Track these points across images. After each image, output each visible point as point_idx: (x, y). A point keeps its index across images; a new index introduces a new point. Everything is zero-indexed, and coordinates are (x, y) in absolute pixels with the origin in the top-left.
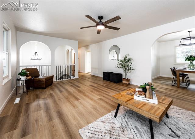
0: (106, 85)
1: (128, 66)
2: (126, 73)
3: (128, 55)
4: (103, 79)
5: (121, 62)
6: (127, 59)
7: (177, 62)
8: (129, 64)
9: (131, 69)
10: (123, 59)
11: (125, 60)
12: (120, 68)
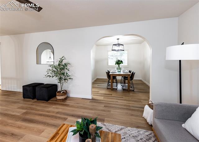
0: (24, 111)
1: (63, 74)
2: (61, 83)
3: (64, 58)
4: (24, 97)
5: (54, 69)
6: (63, 63)
7: (109, 65)
8: (66, 71)
9: (69, 77)
10: (57, 64)
11: (59, 65)
12: (53, 77)
